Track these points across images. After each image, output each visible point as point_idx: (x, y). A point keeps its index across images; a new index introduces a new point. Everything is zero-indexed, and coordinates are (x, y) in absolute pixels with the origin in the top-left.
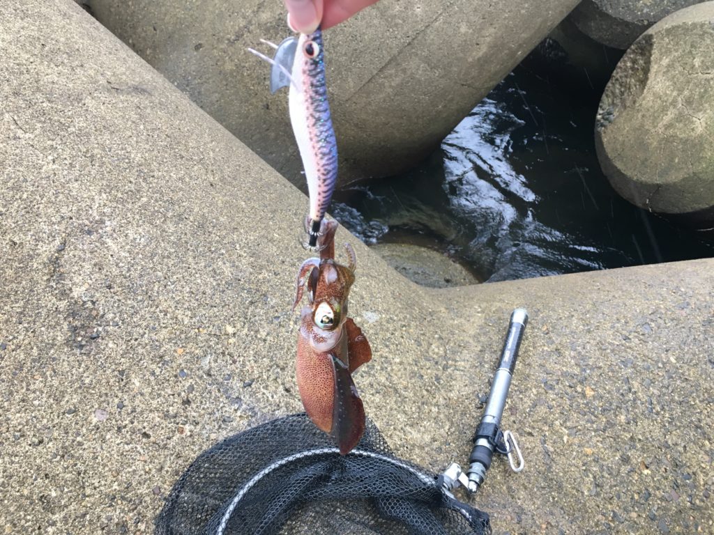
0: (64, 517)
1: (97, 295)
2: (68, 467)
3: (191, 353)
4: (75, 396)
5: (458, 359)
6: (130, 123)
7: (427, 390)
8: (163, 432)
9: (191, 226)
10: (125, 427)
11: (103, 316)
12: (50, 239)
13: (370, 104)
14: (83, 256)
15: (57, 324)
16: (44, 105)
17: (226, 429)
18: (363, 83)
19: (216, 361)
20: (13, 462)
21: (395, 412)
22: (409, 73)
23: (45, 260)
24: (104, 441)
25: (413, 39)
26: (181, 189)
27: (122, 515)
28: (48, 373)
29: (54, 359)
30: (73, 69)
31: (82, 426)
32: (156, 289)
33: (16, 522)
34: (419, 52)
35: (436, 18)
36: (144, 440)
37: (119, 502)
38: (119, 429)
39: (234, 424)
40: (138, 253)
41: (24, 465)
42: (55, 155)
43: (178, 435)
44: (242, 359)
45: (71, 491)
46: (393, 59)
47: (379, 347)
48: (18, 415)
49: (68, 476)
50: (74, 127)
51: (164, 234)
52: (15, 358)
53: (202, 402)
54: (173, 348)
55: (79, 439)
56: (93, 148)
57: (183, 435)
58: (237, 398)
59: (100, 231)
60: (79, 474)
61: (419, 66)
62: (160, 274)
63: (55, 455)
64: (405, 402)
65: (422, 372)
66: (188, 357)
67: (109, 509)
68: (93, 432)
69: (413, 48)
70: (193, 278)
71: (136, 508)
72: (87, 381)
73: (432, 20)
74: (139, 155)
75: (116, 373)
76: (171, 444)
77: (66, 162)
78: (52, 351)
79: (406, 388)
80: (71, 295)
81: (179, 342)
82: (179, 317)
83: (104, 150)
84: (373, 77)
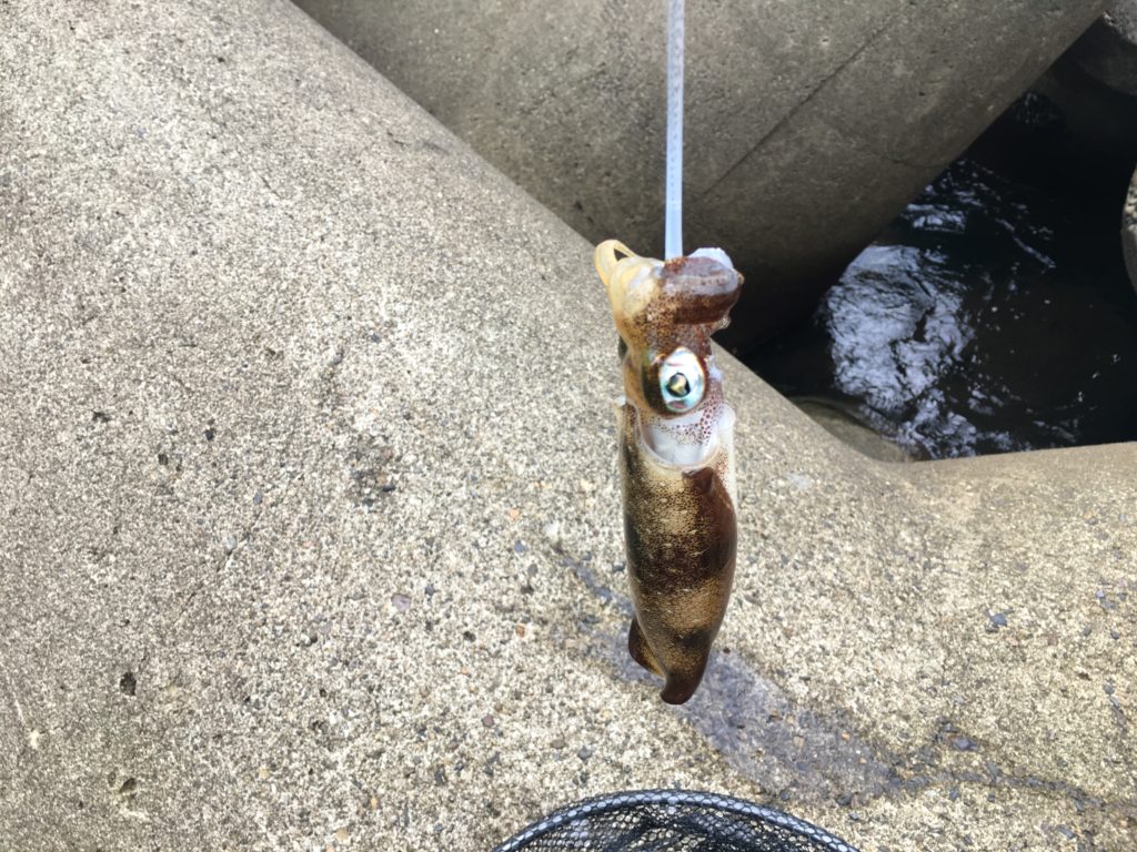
0: (348, 756)
1: (391, 427)
2: (354, 679)
3: (529, 517)
4: (363, 574)
5: (946, 555)
6: (423, 189)
7: (902, 598)
8: (493, 632)
9: (519, 334)
10: (438, 622)
11: (399, 459)
12: (322, 347)
13: (741, 196)
14: (368, 372)
15: (336, 467)
16: (305, 161)
17: (589, 634)
18: (733, 163)
19: (568, 531)
20: (271, 671)
21: (854, 627)
22: (807, 144)
23: (316, 376)
24: (407, 641)
25: (816, 91)
26: (500, 282)
27: (436, 756)
28: (323, 540)
29: (331, 519)
30: (340, 114)
31: (375, 618)
32: (474, 421)
33: (275, 761)
34: (825, 111)
35: (855, 55)
36: (467, 643)
37: (432, 736)
38: (429, 626)
39: (601, 626)
40: (445, 369)
41: (288, 674)
42: (325, 231)
43: (516, 639)
44: (607, 529)
45: (357, 717)
46: (784, 123)
47: (818, 526)
48: (280, 600)
49: (354, 694)
50: (348, 191)
51: (482, 344)
52: (275, 517)
53: (550, 591)
54: (504, 509)
55: (370, 637)
56: (375, 221)
57: (525, 639)
58: (603, 587)
59: (391, 337)
60: (371, 690)
61: (824, 133)
62: (478, 400)
63: (335, 662)
64: (869, 613)
65: (892, 570)
66: (527, 523)
67: (417, 746)
68: (391, 628)
69: (815, 104)
70: (526, 408)
71: (457, 747)
72: (380, 553)
73: (846, 58)
74: (439, 233)
75: (422, 542)
76: (507, 651)
77: (338, 239)
78: (329, 507)
79: (868, 591)
80: (354, 426)
81: (512, 500)
82: (511, 464)
83: (391, 225)
84: (749, 154)
